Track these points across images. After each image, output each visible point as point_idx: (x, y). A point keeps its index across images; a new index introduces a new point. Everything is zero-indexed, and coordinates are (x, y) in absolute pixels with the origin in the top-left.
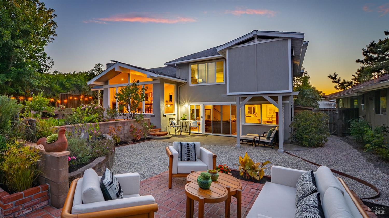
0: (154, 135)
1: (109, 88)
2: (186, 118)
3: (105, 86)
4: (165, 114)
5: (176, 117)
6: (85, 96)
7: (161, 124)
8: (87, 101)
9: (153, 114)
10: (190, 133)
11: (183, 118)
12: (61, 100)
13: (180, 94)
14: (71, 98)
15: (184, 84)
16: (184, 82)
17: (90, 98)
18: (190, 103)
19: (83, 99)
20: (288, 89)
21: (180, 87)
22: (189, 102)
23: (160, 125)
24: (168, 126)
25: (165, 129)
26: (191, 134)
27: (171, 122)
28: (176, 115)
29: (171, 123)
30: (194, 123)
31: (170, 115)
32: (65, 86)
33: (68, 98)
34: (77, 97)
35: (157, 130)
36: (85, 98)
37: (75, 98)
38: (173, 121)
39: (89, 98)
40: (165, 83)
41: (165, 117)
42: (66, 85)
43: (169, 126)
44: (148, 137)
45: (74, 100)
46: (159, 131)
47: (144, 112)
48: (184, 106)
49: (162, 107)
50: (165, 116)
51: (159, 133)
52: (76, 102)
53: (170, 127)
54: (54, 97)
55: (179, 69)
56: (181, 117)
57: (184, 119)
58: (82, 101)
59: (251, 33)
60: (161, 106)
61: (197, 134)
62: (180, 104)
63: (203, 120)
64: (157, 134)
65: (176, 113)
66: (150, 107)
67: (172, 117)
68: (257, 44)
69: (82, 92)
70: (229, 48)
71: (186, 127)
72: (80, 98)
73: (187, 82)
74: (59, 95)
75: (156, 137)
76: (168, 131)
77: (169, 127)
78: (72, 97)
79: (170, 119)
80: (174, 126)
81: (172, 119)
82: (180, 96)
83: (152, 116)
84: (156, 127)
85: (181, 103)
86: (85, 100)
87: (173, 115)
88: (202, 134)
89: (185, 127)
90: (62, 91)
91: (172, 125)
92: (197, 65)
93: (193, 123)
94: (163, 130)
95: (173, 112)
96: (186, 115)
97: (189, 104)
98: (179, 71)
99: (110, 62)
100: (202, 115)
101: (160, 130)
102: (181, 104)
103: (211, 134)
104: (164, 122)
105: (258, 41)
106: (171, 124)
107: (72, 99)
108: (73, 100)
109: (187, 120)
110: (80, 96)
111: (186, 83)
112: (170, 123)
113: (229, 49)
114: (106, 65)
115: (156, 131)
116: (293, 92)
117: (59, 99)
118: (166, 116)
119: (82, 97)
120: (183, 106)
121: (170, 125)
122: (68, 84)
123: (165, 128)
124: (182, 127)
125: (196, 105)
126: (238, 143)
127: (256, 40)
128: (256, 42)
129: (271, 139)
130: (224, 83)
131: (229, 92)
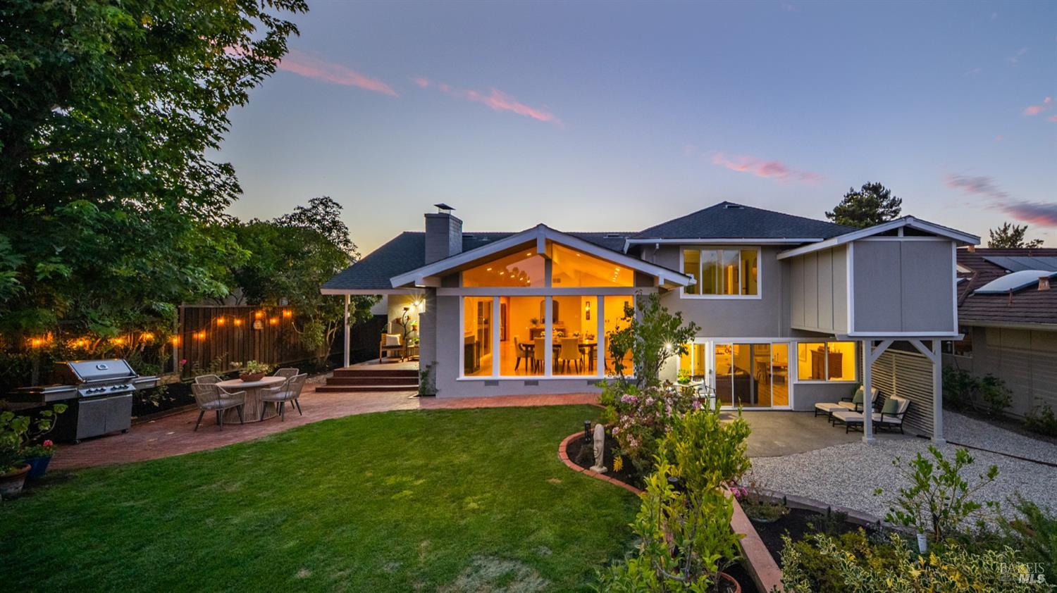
1: (460, 297)
3: (443, 289)
6: (270, 312)
8: (274, 326)
11: (683, 378)
12: (184, 335)
14: (221, 321)
17: (286, 318)
19: (262, 320)
20: (953, 330)
33: (210, 322)
34: (241, 319)
36: (269, 319)
37: (238, 322)
39: (281, 317)
45: (233, 328)
52: (238, 335)
58: (260, 330)
63: (712, 377)
70: (855, 240)
72: (254, 320)
78: (226, 318)
86: (269, 323)
98: (655, 259)
99: (436, 211)
100: (710, 366)
103: (731, 409)
105: (903, 236)
107: (226, 324)
108: (230, 328)
109: (692, 384)
110: (253, 314)
113: (854, 242)
114: (425, 218)
117: (176, 332)
119: (259, 315)
125: (694, 344)
126: (868, 435)
127: (901, 233)
128: (901, 238)
129: (901, 417)
130: (759, 296)
131: (855, 331)
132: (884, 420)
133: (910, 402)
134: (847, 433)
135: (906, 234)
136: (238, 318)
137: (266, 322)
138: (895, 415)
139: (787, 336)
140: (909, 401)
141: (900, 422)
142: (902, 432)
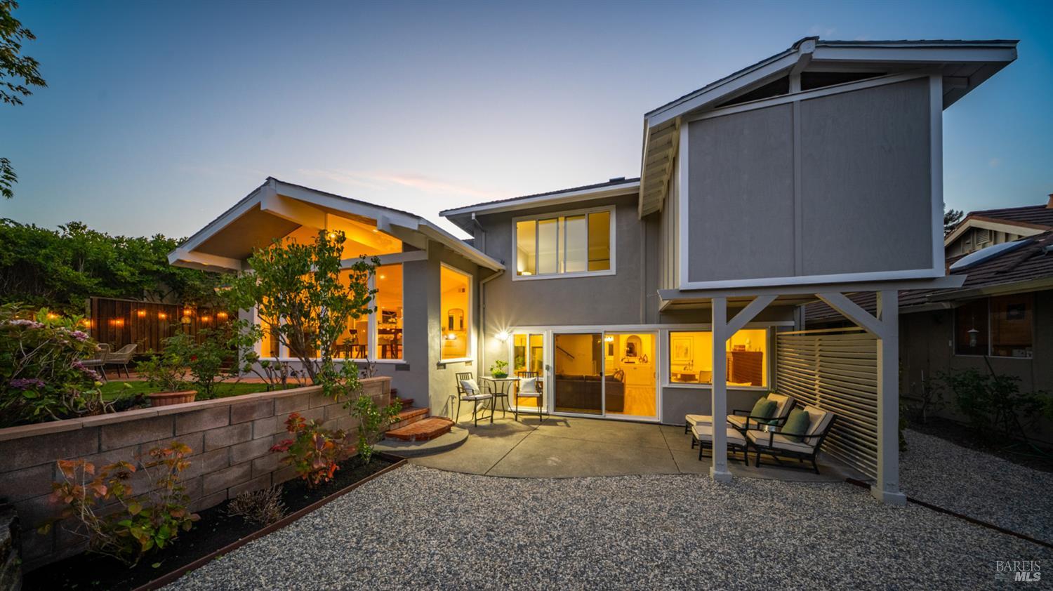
0: (405, 439)
2: (503, 370)
4: (443, 361)
5: (473, 369)
6: (200, 311)
7: (431, 393)
8: (207, 324)
9: (405, 359)
10: (517, 413)
11: (496, 371)
12: (99, 320)
13: (484, 303)
14: (142, 313)
15: (497, 275)
16: (496, 270)
17: (222, 318)
18: (513, 327)
19: (192, 317)
20: (929, 265)
21: (484, 284)
22: (512, 325)
23: (427, 398)
24: (453, 398)
25: (442, 408)
26: (520, 418)
27: (460, 386)
28: (475, 364)
29: (463, 389)
30: (527, 384)
31: (458, 365)
32: (116, 274)
33: (132, 312)
34: (167, 313)
35: (417, 415)
36: (200, 317)
37: (162, 315)
38: (466, 381)
39: (215, 317)
40: (442, 264)
41: (442, 371)
42: (120, 273)
43: (457, 395)
44: (379, 448)
46: (424, 416)
47: (375, 355)
48: (497, 336)
49: (433, 337)
50: (444, 365)
51: (424, 425)
52: (164, 326)
53: (460, 400)
54: (61, 307)
55: (484, 234)
56: (492, 369)
57: (501, 376)
58: (190, 324)
59: (788, 50)
60: (430, 335)
61: (539, 417)
62: (484, 330)
63: (550, 374)
64: (416, 435)
65: (473, 356)
66: (396, 341)
67: (464, 368)
68: (802, 101)
69: (185, 297)
70: (693, 119)
71: (505, 398)
72: (181, 316)
73: (504, 271)
74: (88, 301)
75: (413, 448)
76: (452, 416)
77: (456, 401)
78: (148, 311)
79: (458, 375)
80: (472, 397)
81: (465, 375)
82: (484, 308)
83: (399, 367)
84: (413, 405)
85: (486, 328)
86: (200, 320)
87: (467, 362)
88: (549, 415)
89: (500, 398)
90: (101, 290)
91: (464, 395)
92: (534, 222)
93: (525, 386)
94: (436, 412)
95: (464, 355)
96: (504, 362)
97: (511, 332)
98: (484, 237)
100: (548, 361)
101: (427, 415)
102: (488, 332)
104: (441, 386)
105: (802, 90)
106: (461, 390)
107: (148, 316)
108: (153, 321)
109: (508, 378)
110: (180, 311)
111: (502, 272)
112: (458, 388)
113: (689, 123)
115: (413, 419)
116: (948, 276)
117: (88, 316)
118: (445, 368)
119: (187, 312)
120: (492, 336)
121: (460, 393)
122: (128, 268)
123: (444, 404)
124: (494, 398)
125: (530, 335)
126: (719, 466)
127: (795, 86)
128: (796, 95)
129: (814, 442)
130: (612, 271)
131: (690, 280)
132: (774, 445)
133: (835, 417)
134: (700, 459)
135: (805, 87)
136: (163, 312)
137: (198, 319)
138: (801, 437)
139: (652, 323)
140: (831, 414)
141: (810, 451)
142: (816, 470)
